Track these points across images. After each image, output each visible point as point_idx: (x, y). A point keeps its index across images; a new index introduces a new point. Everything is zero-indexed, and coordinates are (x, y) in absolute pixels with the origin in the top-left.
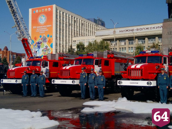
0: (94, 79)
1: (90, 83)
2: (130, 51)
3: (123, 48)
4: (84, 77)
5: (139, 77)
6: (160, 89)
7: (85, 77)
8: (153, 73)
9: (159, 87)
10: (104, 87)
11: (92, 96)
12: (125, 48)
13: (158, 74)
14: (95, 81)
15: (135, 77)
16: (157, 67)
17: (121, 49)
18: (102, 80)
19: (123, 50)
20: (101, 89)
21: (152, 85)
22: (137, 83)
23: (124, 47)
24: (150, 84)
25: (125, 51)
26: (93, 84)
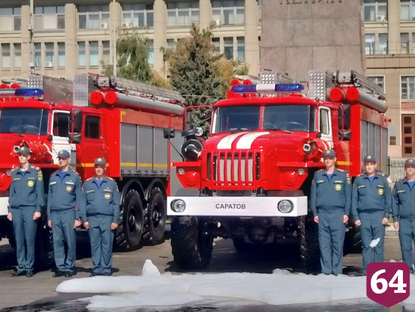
0: (73, 193)
1: (56, 210)
2: (83, 61)
3: (49, 44)
4: (31, 184)
5: (247, 182)
6: (321, 227)
7: (35, 186)
8: (296, 169)
9: (316, 219)
10: (114, 225)
11: (62, 263)
12: (61, 44)
13: (311, 172)
14: (75, 199)
15: (233, 182)
16: (307, 147)
17: (43, 48)
18: (108, 196)
19: (50, 54)
20: (101, 232)
21: (294, 214)
22: (243, 206)
23: (55, 40)
24: (289, 209)
25: (61, 57)
26: (69, 214)
